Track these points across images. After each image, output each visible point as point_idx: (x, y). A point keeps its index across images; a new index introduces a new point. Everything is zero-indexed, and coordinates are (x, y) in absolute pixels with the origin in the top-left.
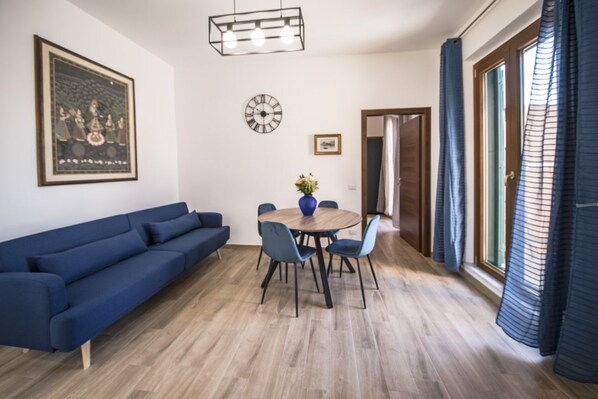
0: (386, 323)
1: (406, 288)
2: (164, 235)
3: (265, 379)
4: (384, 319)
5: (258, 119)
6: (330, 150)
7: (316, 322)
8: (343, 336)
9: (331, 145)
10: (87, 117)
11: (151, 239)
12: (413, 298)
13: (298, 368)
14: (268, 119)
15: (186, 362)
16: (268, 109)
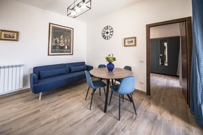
0: (122, 133)
1: (154, 121)
2: (73, 71)
3: (60, 125)
4: (123, 130)
5: (106, 35)
6: (131, 44)
7: (94, 115)
8: (97, 126)
9: (132, 42)
10: (60, 39)
11: (70, 71)
12: (152, 128)
13: (70, 128)
14: (109, 34)
15: (52, 108)
16: (109, 31)
